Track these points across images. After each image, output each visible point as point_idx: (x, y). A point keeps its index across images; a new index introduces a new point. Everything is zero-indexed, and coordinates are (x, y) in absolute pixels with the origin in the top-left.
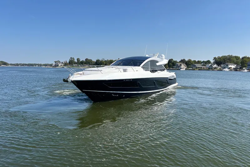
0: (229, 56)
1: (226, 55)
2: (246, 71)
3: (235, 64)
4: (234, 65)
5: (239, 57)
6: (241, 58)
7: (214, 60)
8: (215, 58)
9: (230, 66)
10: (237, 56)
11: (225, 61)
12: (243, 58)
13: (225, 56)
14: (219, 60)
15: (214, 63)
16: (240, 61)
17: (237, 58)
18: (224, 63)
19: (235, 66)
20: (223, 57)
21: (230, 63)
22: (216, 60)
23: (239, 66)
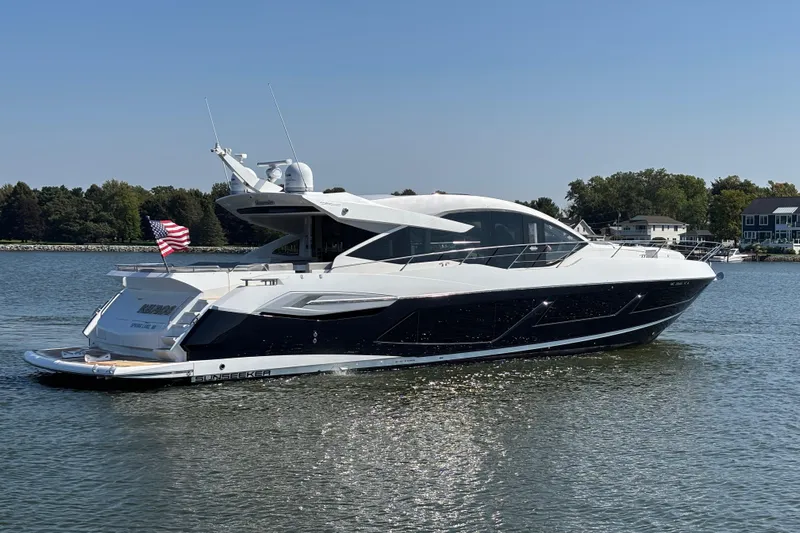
0: (648, 173)
1: (636, 171)
2: (736, 257)
3: (684, 221)
4: (676, 228)
5: (701, 182)
6: (709, 186)
7: (570, 195)
8: (576, 188)
9: (656, 233)
10: (689, 179)
11: (630, 201)
12: (719, 187)
13: (628, 177)
14: (599, 197)
15: (571, 214)
16: (702, 204)
17: (690, 186)
18: (625, 218)
19: (682, 231)
20: (617, 179)
21: (658, 212)
22: (581, 197)
23: (700, 232)
